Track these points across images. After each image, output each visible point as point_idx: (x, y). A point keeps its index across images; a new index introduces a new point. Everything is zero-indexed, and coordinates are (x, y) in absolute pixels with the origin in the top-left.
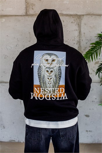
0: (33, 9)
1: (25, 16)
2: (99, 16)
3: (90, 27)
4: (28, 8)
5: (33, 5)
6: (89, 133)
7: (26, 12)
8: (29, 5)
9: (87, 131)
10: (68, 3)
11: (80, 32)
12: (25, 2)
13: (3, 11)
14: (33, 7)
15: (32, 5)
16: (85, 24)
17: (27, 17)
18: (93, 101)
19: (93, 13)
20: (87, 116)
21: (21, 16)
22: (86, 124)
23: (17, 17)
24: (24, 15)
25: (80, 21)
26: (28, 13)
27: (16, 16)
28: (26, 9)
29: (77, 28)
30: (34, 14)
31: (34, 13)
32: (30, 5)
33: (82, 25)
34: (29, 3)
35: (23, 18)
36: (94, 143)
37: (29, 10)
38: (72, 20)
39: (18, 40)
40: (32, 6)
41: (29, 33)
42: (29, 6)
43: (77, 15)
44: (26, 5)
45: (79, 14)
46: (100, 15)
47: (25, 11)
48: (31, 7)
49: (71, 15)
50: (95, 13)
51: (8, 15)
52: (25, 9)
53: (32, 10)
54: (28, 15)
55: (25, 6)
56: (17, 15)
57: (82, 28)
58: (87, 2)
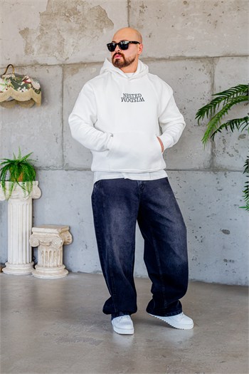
2: (245, 58)
3: (230, 76)
6: (229, 264)
9: (226, 260)
10: (193, 38)
11: (213, 85)
13: (93, 55)
16: (222, 72)
18: (235, 205)
19: (234, 52)
20: (226, 232)
22: (224, 247)
25: (213, 67)
29: (209, 79)
33: (217, 73)
36: (239, 284)
38: (200, 65)
43: (207, 57)
45: (210, 56)
46: (246, 56)
49: (198, 58)
50: (238, 53)
57: (216, 78)
58: (225, 35)
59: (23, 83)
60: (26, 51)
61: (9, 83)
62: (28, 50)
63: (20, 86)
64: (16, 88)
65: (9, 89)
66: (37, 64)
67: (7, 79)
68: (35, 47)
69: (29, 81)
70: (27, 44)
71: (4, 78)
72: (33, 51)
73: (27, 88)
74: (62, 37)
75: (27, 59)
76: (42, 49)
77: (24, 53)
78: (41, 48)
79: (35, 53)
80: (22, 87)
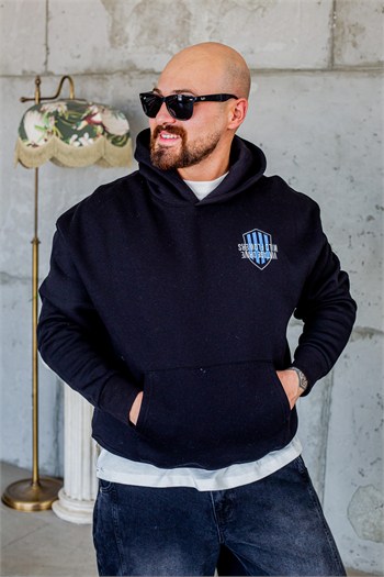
0: (355, 45)
1: (326, 74)
4: (337, 43)
5: (358, 29)
7: (332, 59)
8: (341, 30)
12: (328, 19)
13: (252, 52)
14: (358, 39)
15: (353, 29)
17: (331, 78)
21: (312, 71)
23: (297, 77)
24: (323, 71)
26: (337, 61)
27: (294, 71)
28: (333, 47)
30: (358, 66)
31: (361, 62)
32: (347, 31)
34: (343, 23)
35: (319, 79)
37: (340, 50)
39: (297, 161)
40: (354, 35)
41: (338, 136)
42: (343, 33)
44: (332, 30)
47: (326, 54)
48: (351, 37)
51: (269, 67)
52: (329, 46)
53: (353, 49)
54: (336, 70)
55: (328, 35)
56: (299, 70)
59: (84, 124)
60: (112, 40)
61: (51, 124)
62: (116, 38)
63: (75, 132)
64: (65, 138)
65: (50, 139)
66: (133, 68)
67: (50, 115)
68: (131, 30)
69: (97, 118)
70: (115, 23)
71: (43, 112)
72: (126, 40)
73: (93, 135)
74: (185, 8)
75: (113, 58)
76: (145, 37)
77: (108, 44)
78: (141, 34)
79: (131, 44)
80: (81, 134)
